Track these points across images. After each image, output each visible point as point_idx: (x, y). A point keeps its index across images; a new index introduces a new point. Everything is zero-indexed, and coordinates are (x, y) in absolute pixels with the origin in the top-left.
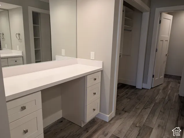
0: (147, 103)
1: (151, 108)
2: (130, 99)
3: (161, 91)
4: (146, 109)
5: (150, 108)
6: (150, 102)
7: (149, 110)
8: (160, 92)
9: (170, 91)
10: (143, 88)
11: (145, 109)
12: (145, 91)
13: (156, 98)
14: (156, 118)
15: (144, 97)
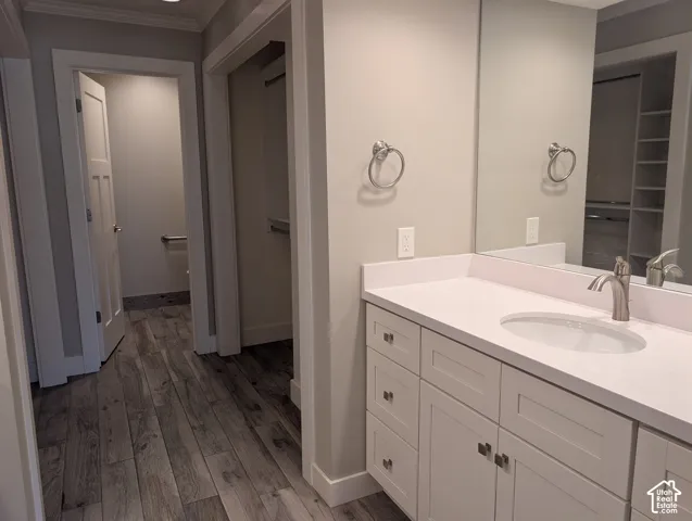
0: (133, 422)
1: (159, 433)
2: (55, 447)
3: (139, 363)
4: (145, 446)
5: (155, 436)
6: (140, 416)
7: (158, 447)
8: (139, 366)
9: (164, 352)
10: (70, 379)
11: (143, 448)
12: (88, 383)
13: (145, 391)
14: (197, 457)
15: (105, 408)
